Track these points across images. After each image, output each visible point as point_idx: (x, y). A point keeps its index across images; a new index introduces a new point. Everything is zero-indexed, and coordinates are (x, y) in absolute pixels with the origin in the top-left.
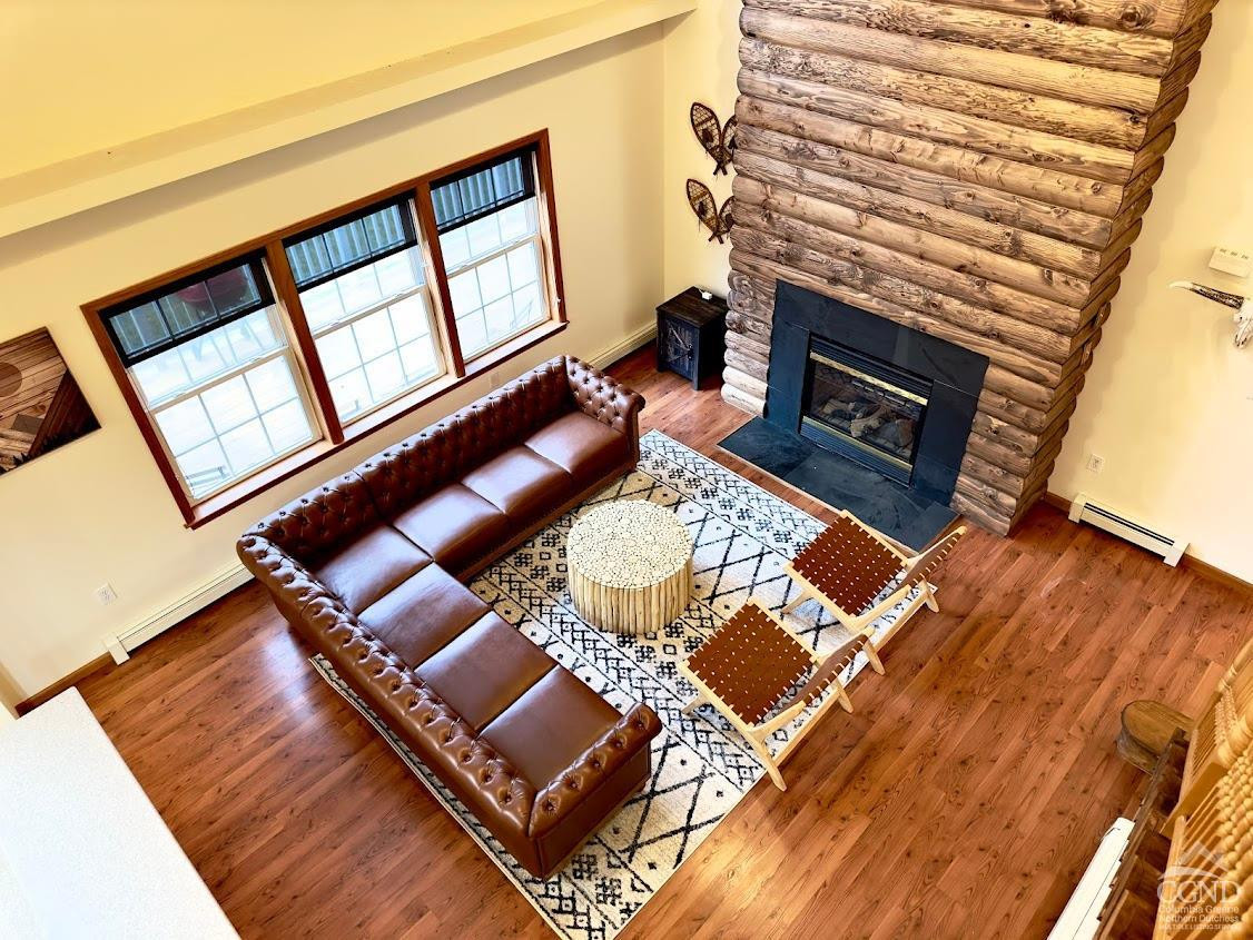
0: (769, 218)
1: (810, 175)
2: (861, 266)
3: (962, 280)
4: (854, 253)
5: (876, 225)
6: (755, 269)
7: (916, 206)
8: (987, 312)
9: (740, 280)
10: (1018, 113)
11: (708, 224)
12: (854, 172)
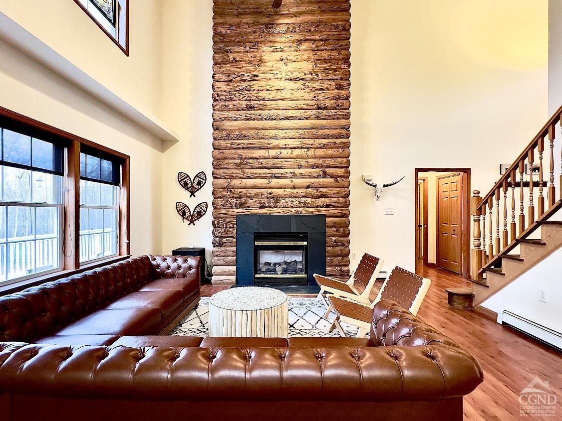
0: (231, 191)
1: (246, 171)
2: (272, 198)
3: (309, 190)
4: (269, 194)
5: (274, 182)
6: (226, 214)
7: (289, 171)
8: (321, 199)
9: (219, 222)
10: (315, 134)
11: (187, 219)
12: (264, 165)
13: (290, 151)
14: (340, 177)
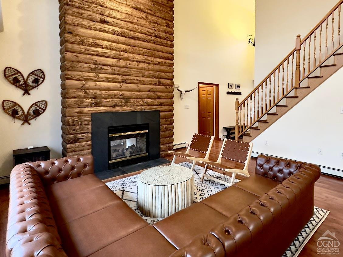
0: (86, 92)
1: (101, 75)
2: (124, 99)
3: (150, 94)
4: (120, 95)
5: (125, 86)
6: (81, 112)
8: (157, 100)
9: (73, 120)
12: (116, 72)
13: (137, 63)
14: (168, 85)
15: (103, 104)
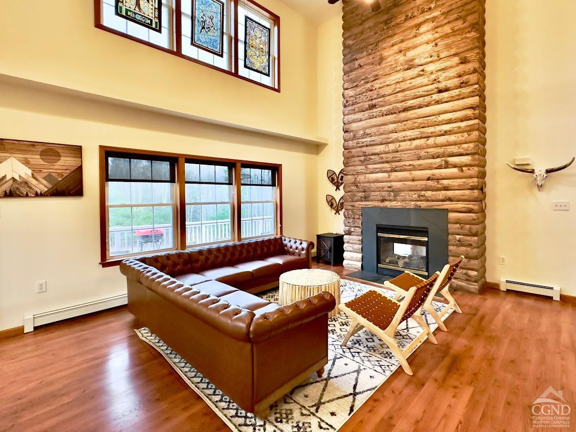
0: (357, 186)
1: (370, 166)
2: (392, 191)
3: (430, 183)
4: (389, 187)
5: (394, 175)
6: (353, 206)
7: (407, 163)
8: (442, 192)
9: (348, 213)
10: (436, 121)
11: (334, 209)
12: (384, 160)
13: (409, 143)
14: (466, 166)
15: (371, 198)
